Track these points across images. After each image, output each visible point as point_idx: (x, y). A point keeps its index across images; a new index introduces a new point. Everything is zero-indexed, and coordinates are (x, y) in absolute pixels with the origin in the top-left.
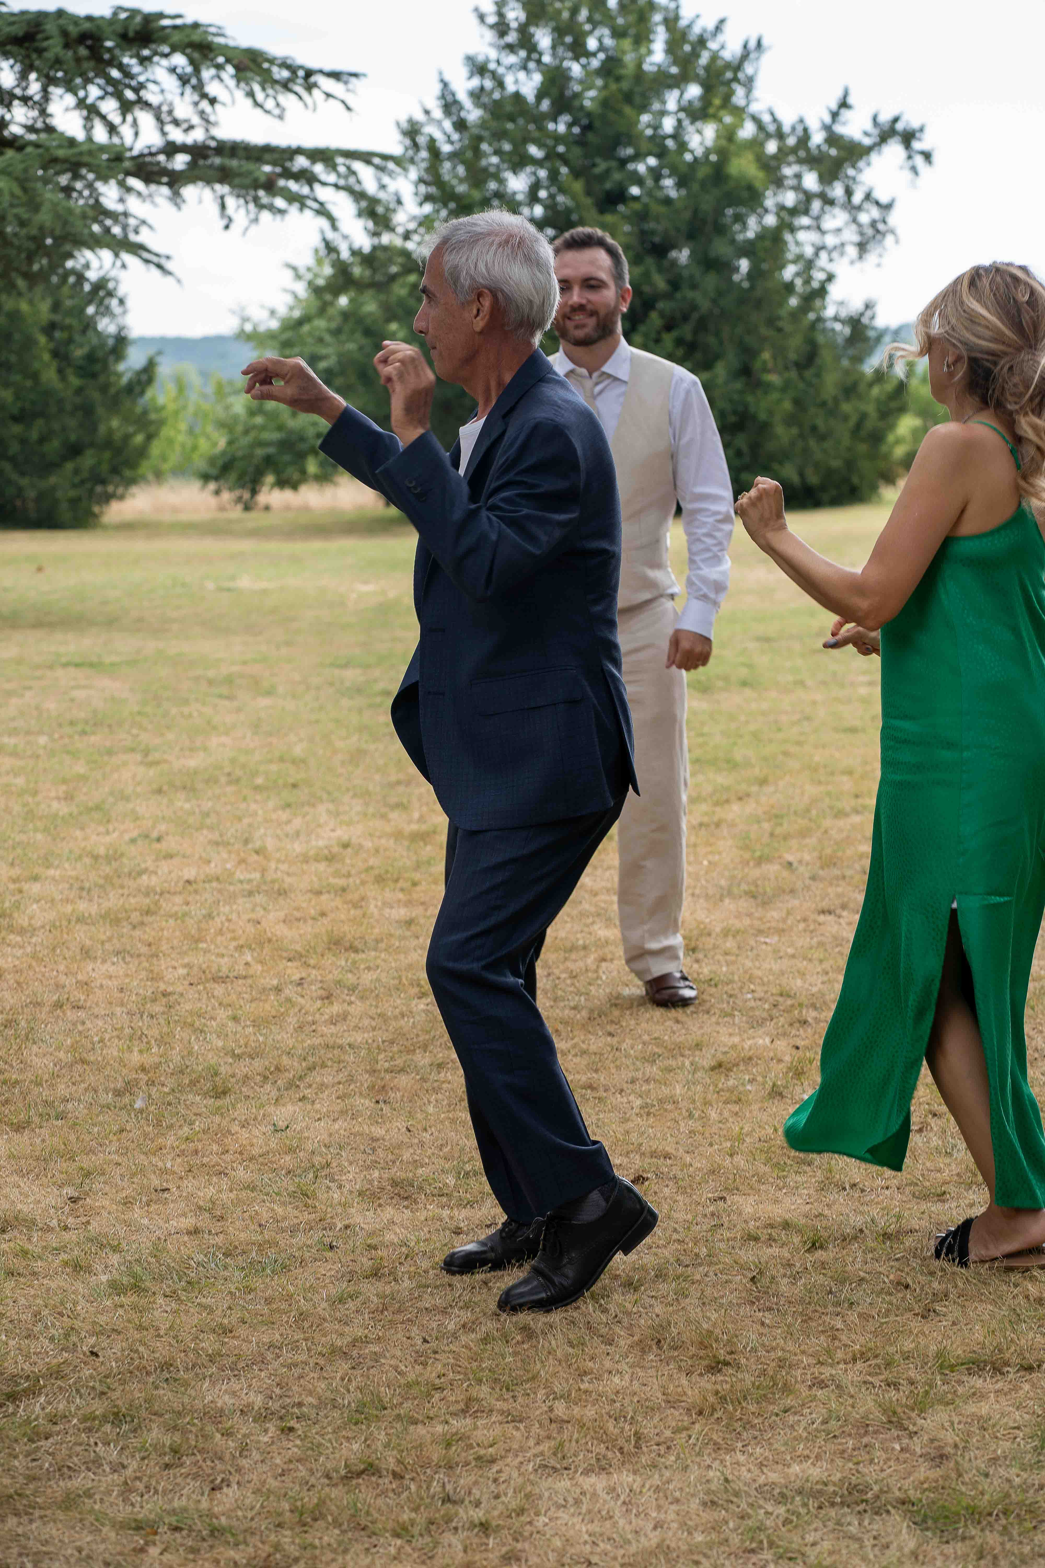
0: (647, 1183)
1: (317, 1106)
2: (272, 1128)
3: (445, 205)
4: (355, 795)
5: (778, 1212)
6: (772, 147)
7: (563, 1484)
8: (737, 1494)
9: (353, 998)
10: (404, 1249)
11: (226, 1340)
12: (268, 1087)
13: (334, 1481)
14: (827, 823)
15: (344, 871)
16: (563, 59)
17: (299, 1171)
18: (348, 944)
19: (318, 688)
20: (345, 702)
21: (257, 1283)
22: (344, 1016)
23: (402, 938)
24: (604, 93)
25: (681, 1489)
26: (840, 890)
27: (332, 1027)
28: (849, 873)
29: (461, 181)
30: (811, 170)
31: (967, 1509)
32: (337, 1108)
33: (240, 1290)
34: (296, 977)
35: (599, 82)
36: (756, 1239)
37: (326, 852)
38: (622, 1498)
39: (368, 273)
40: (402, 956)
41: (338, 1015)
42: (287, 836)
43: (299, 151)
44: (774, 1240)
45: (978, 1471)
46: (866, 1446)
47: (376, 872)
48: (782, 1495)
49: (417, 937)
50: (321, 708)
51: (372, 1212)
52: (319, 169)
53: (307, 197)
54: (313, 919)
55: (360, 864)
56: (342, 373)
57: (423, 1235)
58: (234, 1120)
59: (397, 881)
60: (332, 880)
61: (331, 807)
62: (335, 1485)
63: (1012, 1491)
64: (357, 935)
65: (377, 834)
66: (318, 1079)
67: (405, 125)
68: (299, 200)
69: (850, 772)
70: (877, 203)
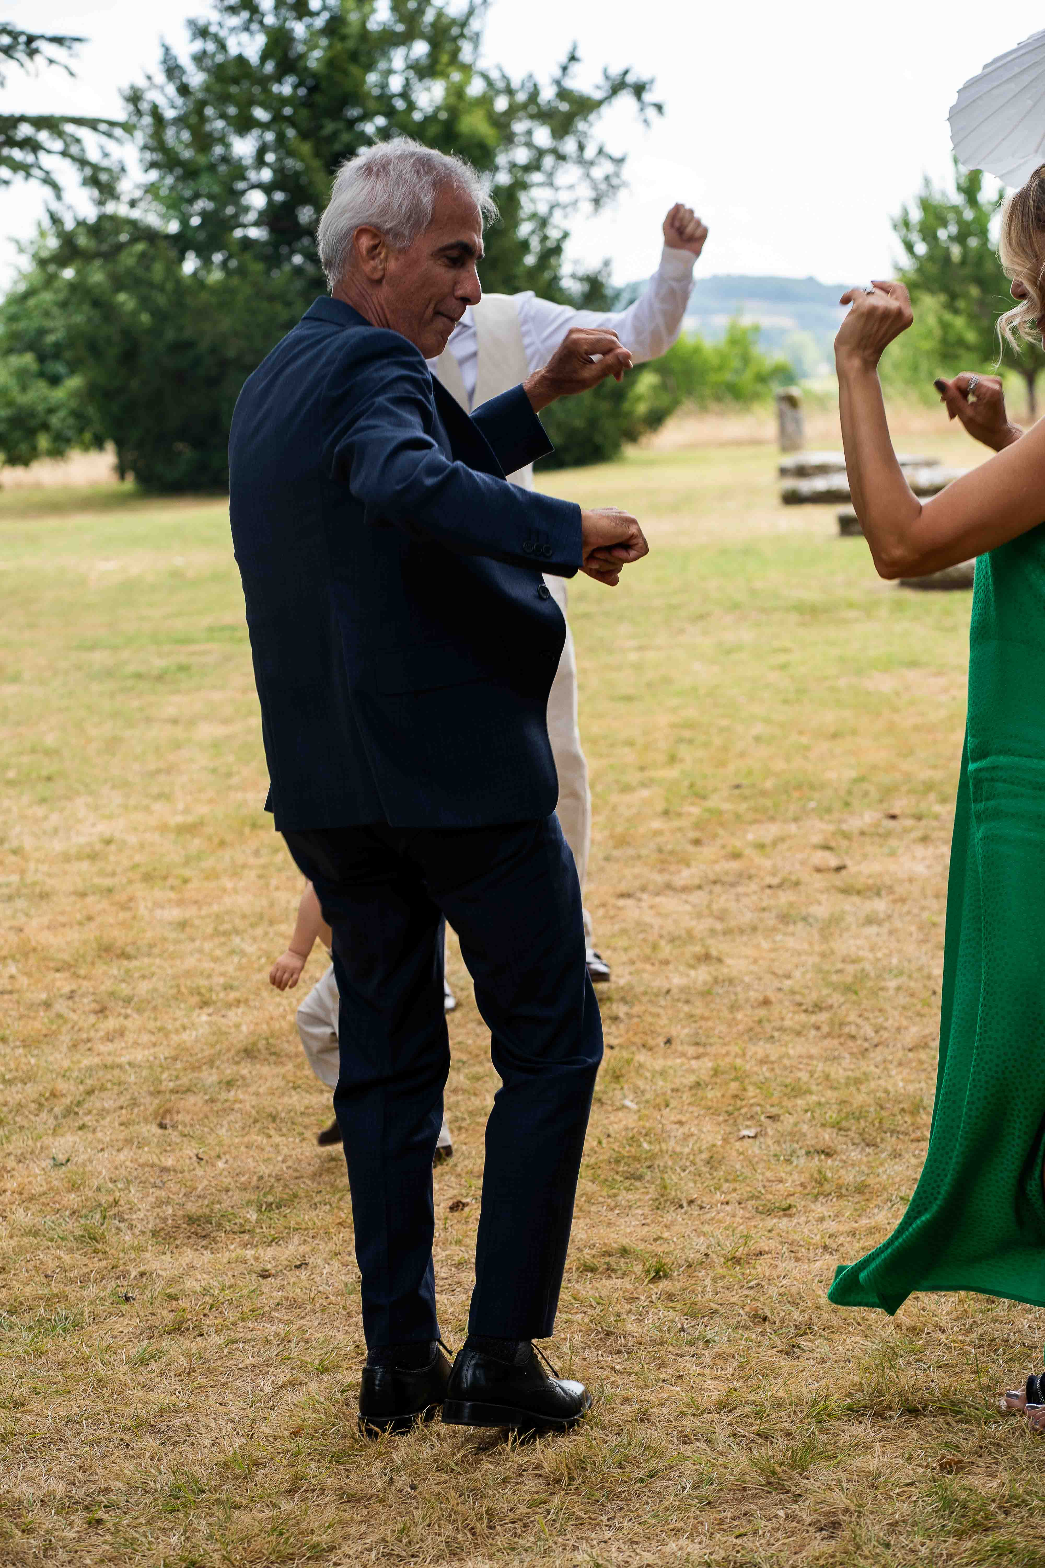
0: (467, 1209)
1: (99, 1135)
2: (52, 1162)
3: (171, 172)
4: (113, 787)
5: (615, 1238)
6: (501, 104)
9: (129, 1011)
10: (207, 1298)
11: (19, 1415)
12: (44, 1115)
14: (614, 798)
15: (109, 869)
16: (285, 20)
17: (84, 1212)
18: (119, 951)
19: (66, 673)
20: (95, 687)
21: (48, 1344)
22: (121, 1032)
23: (177, 942)
24: (329, 54)
26: (637, 870)
27: (109, 1044)
28: (644, 852)
29: (187, 146)
30: (542, 125)
32: (122, 1136)
33: (28, 1354)
34: (66, 989)
35: (324, 42)
36: (592, 1270)
37: (88, 850)
39: (93, 244)
40: (178, 962)
41: (115, 1031)
42: (45, 833)
43: (23, 119)
44: (613, 1270)
45: (878, 1541)
46: (745, 1514)
47: (143, 869)
49: (193, 940)
50: (70, 694)
51: (169, 1254)
52: (43, 136)
53: (31, 166)
54: (80, 924)
55: (125, 861)
56: (72, 346)
57: (228, 1281)
58: (9, 1154)
59: (165, 878)
60: (97, 881)
61: (90, 800)
64: (129, 940)
65: (141, 827)
66: (98, 1105)
67: (127, 92)
68: (25, 169)
69: (630, 743)
70: (610, 158)
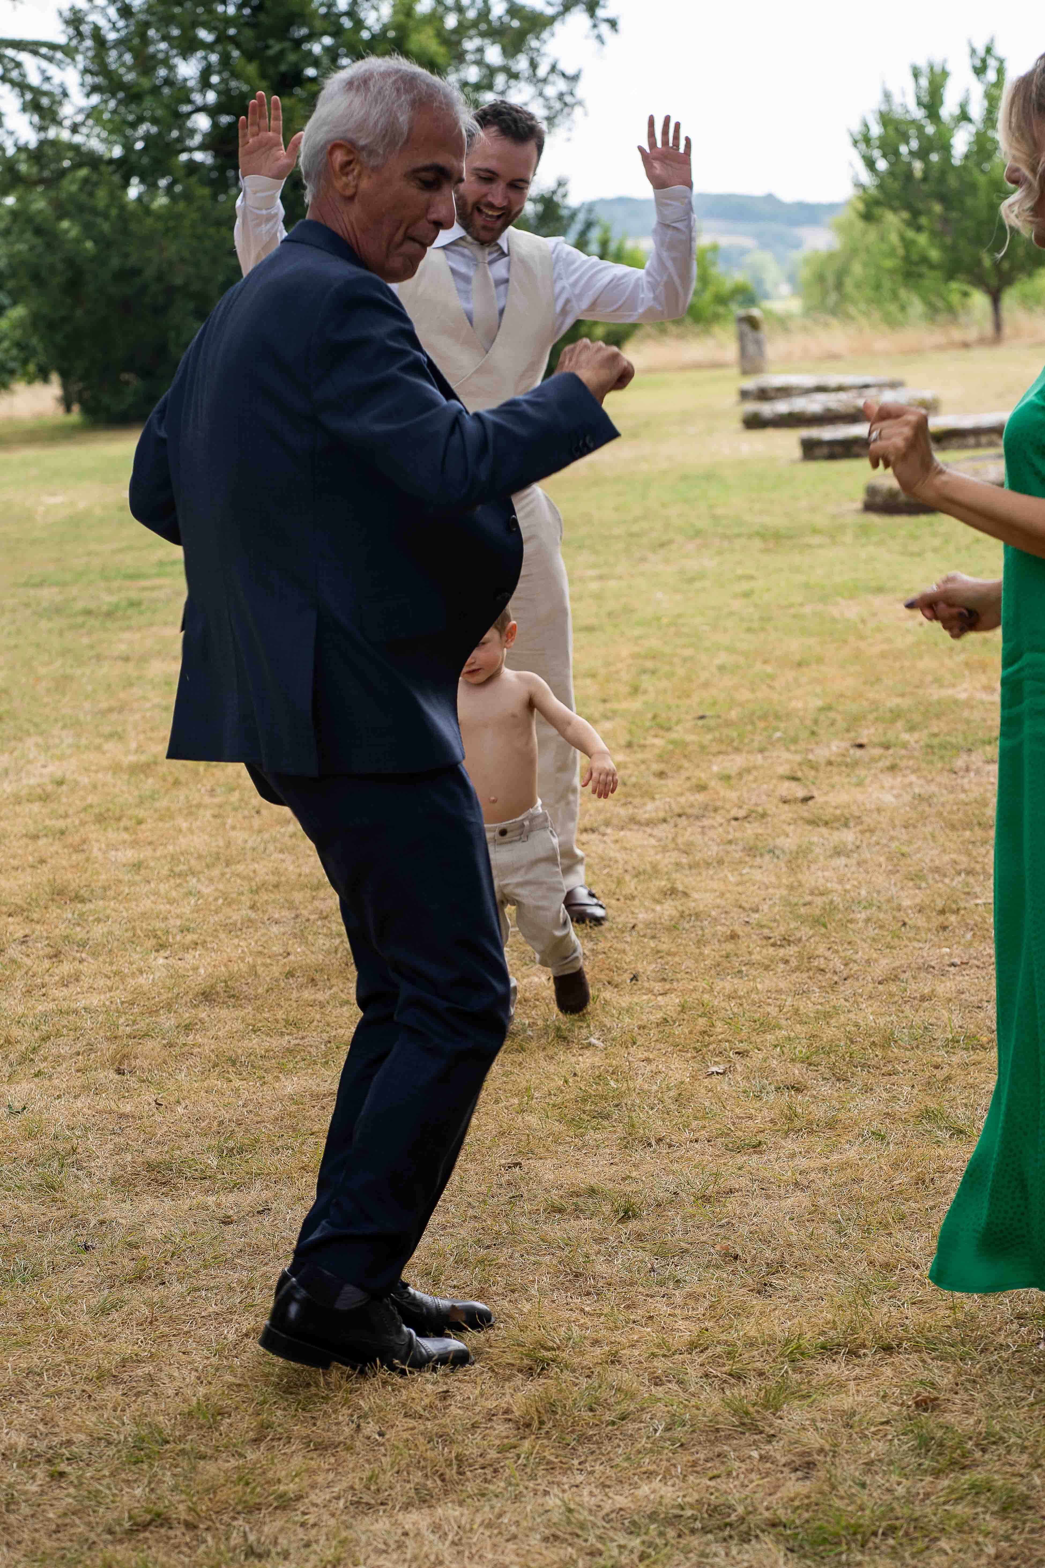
1: (56, 1082)
2: (7, 1110)
3: (114, 95)
4: (64, 727)
5: (583, 1178)
6: (451, 21)
7: (382, 1525)
8: (582, 1526)
9: (84, 955)
10: (168, 1246)
13: (119, 1536)
15: (61, 811)
17: (41, 1160)
18: (73, 894)
19: (14, 611)
20: (44, 624)
22: (76, 977)
23: (132, 884)
25: (517, 1523)
27: (64, 989)
29: (129, 69)
30: (493, 43)
31: (846, 1528)
32: (78, 1083)
34: (20, 934)
36: (561, 1211)
37: (39, 790)
38: (450, 1537)
39: (35, 170)
40: (133, 904)
41: (69, 976)
44: (581, 1210)
45: (853, 1481)
46: (719, 1456)
47: (96, 811)
48: (634, 1523)
49: (149, 882)
50: (19, 632)
51: (129, 1202)
54: (32, 867)
55: (78, 802)
56: (14, 274)
57: (190, 1227)
59: (119, 819)
60: (48, 822)
61: (40, 740)
62: (121, 1541)
63: (895, 1505)
64: (83, 883)
65: (93, 768)
66: (54, 1051)
67: (67, 14)
70: (564, 75)
